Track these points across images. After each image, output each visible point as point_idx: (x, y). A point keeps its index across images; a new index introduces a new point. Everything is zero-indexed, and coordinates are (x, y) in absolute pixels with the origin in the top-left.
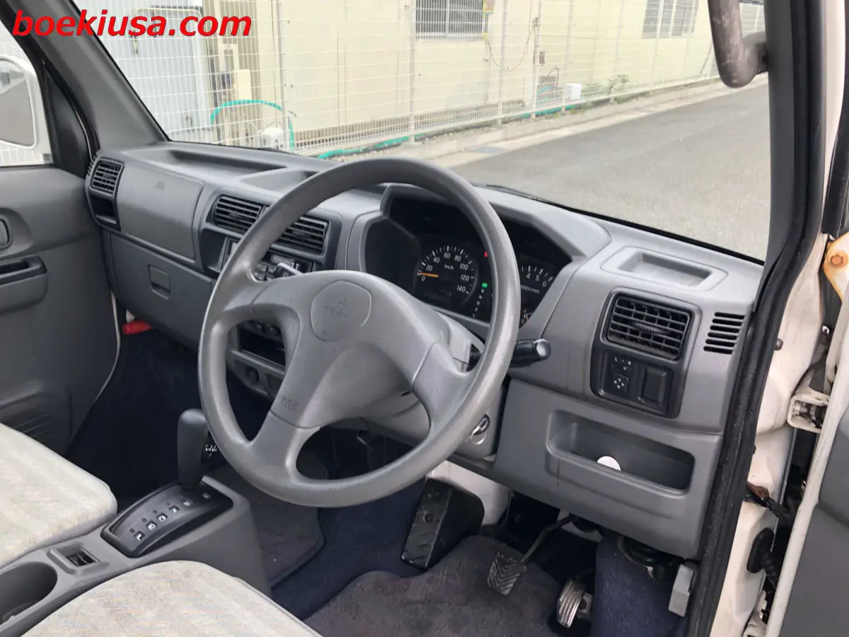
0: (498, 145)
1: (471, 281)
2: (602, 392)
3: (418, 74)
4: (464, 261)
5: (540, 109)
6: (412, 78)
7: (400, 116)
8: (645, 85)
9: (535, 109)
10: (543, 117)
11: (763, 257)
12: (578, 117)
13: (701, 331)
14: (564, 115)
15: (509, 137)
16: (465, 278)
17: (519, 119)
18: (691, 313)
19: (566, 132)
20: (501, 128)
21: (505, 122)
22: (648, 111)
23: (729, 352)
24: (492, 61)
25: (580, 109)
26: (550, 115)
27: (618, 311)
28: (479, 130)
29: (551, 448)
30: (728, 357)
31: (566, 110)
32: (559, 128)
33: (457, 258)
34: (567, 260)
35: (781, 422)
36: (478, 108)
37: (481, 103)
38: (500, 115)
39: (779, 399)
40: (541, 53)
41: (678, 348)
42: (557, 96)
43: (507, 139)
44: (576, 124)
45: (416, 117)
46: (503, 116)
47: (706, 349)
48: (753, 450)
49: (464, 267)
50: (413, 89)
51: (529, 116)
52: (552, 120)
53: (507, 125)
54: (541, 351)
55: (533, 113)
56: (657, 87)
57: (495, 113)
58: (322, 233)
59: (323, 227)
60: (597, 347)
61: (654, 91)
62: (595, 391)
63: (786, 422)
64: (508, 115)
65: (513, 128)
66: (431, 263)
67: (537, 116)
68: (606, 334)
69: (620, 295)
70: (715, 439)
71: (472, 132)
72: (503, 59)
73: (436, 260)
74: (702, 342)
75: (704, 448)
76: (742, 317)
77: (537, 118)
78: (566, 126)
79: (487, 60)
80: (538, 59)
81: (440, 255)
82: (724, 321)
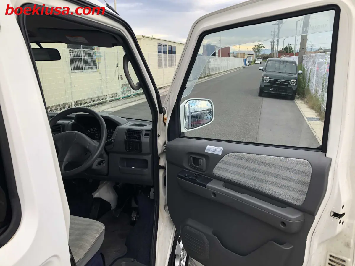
0: (109, 110)
1: (98, 135)
2: (128, 150)
3: (73, 86)
4: (96, 131)
5: (123, 96)
6: (71, 87)
7: (67, 102)
8: (162, 85)
9: (121, 96)
10: (125, 99)
11: (152, 121)
12: (138, 98)
13: (143, 134)
14: (133, 97)
15: (113, 107)
16: (97, 135)
17: (116, 100)
18: (141, 131)
19: (134, 104)
20: (109, 104)
21: (110, 101)
22: (163, 94)
23: (149, 137)
24: (102, 79)
25: (138, 95)
26: (128, 98)
27: (128, 133)
28: (101, 105)
29: (120, 167)
30: (149, 138)
31: (133, 95)
32: (132, 102)
33: (94, 130)
34: (118, 125)
35: (162, 151)
36: (99, 97)
37: (100, 95)
38: (108, 99)
39: (161, 146)
40: (121, 76)
41: (139, 138)
42: (129, 91)
43: (112, 108)
44: (137, 100)
45: (75, 102)
46: (109, 99)
47: (145, 137)
48: (160, 158)
49: (96, 132)
50: (72, 91)
51: (119, 99)
52: (129, 100)
53: (111, 102)
54: (113, 141)
55: (121, 97)
56: (166, 85)
57: (106, 98)
58: (60, 127)
59: (60, 126)
60: (125, 141)
61: (165, 87)
62: (127, 151)
63: (164, 151)
64: (111, 99)
65: (114, 104)
66: (88, 132)
67: (123, 98)
68: (126, 138)
69: (128, 130)
70: (150, 156)
71: (98, 106)
72: (106, 79)
73: (89, 132)
74: (144, 136)
75: (149, 158)
76: (150, 131)
77: (123, 99)
78: (134, 101)
79: (100, 79)
80: (120, 78)
81: (90, 130)
82: (147, 131)
